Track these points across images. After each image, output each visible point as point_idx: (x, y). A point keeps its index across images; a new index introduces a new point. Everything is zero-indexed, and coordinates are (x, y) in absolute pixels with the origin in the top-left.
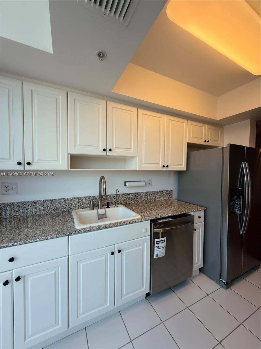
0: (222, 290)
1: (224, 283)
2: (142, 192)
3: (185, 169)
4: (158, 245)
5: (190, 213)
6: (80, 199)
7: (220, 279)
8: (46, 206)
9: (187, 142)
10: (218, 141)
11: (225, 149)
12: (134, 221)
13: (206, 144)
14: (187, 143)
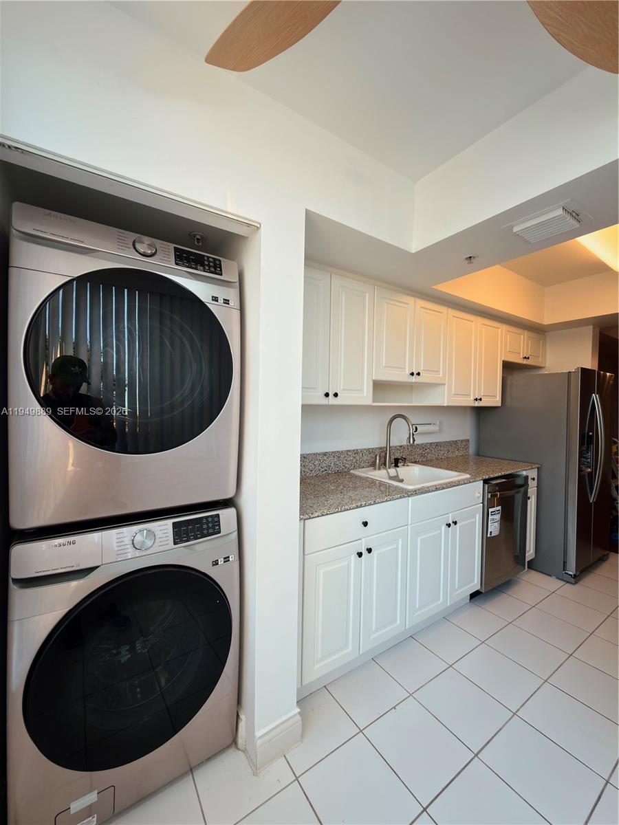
0: (568, 587)
1: (571, 575)
2: (431, 442)
3: (500, 405)
4: (493, 517)
5: (521, 473)
6: (356, 452)
7: (564, 570)
8: (317, 462)
9: (503, 359)
10: (539, 357)
11: (572, 376)
12: (458, 484)
13: (525, 362)
14: (503, 361)
